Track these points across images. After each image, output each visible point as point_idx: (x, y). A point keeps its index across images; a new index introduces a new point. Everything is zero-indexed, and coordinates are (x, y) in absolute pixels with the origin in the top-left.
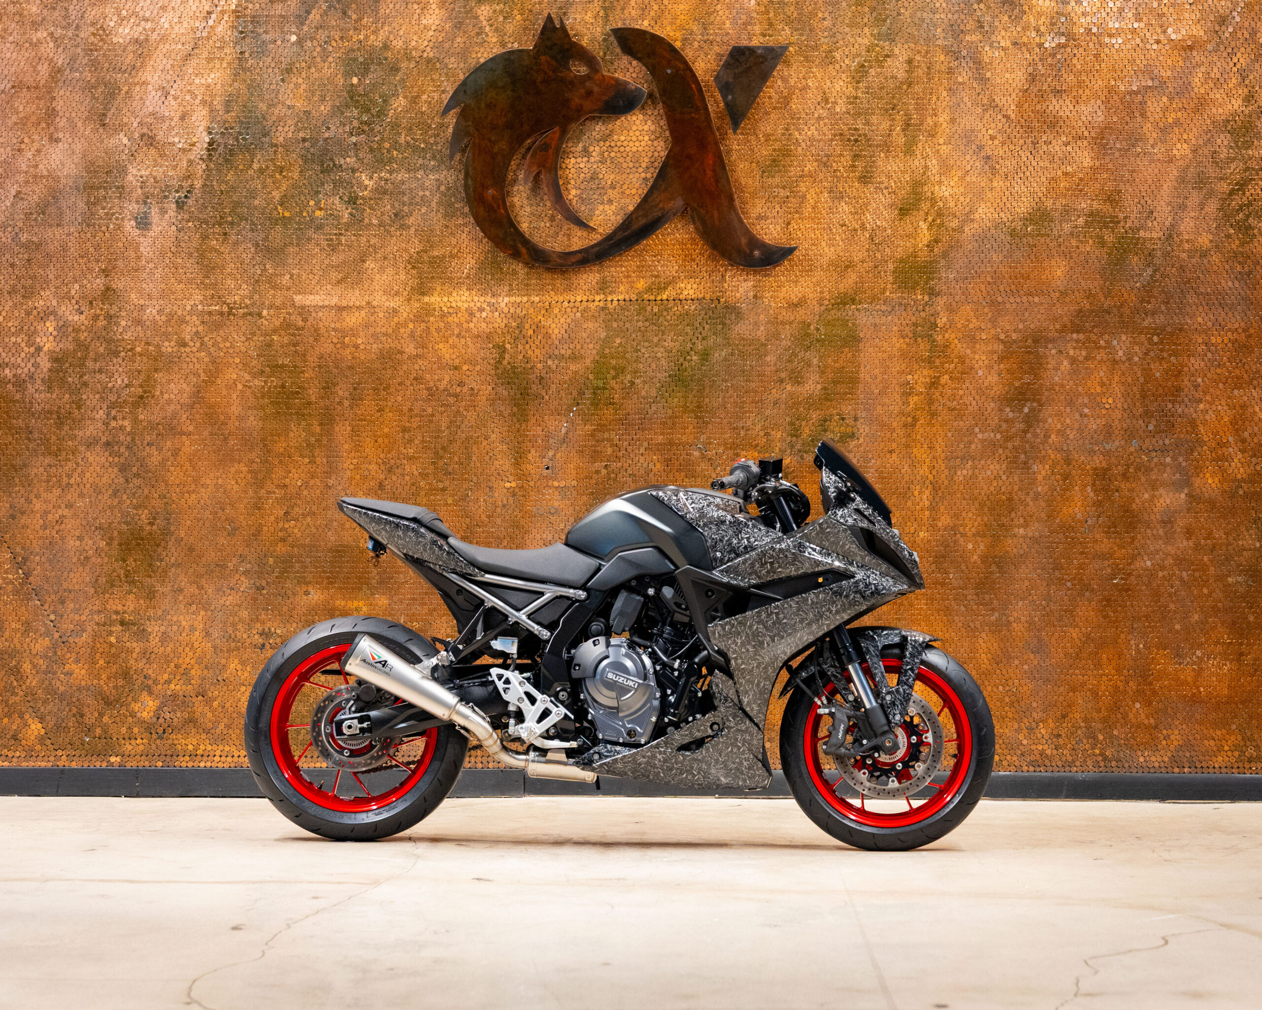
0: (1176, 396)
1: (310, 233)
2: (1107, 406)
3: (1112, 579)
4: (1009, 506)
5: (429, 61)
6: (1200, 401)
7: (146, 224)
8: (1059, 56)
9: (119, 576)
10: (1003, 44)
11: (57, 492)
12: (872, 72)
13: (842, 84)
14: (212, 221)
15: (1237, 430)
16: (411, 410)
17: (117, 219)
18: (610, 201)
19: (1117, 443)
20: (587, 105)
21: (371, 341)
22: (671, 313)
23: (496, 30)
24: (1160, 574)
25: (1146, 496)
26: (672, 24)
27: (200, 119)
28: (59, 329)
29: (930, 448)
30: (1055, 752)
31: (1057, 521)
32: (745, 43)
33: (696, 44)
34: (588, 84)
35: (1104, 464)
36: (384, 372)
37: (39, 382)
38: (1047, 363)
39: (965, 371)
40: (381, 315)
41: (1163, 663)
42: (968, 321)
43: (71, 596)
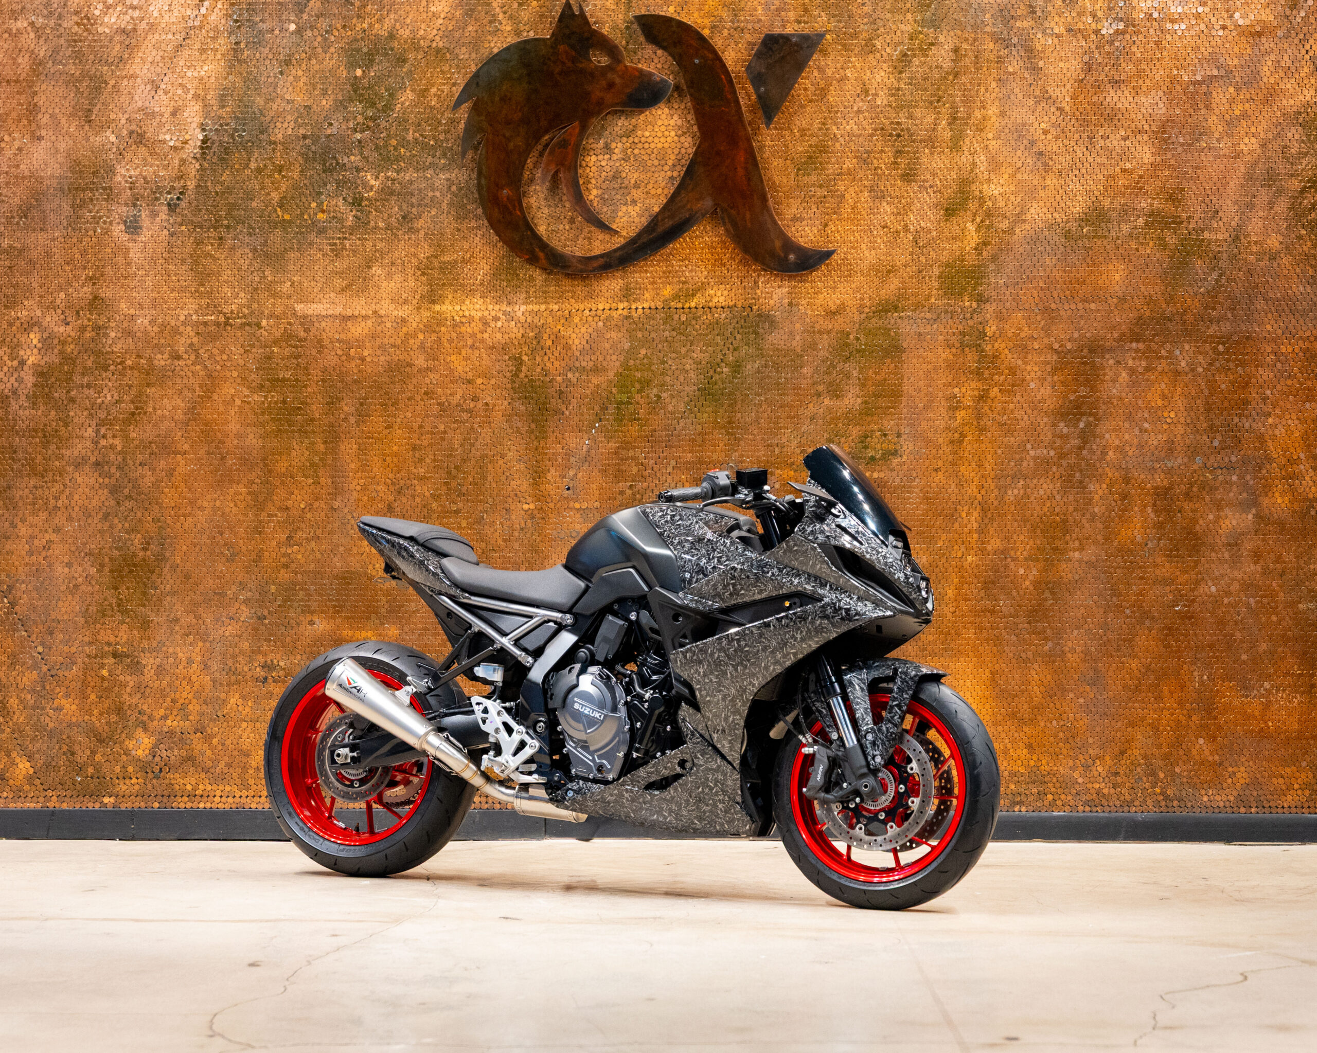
0: (1243, 410)
1: (312, 237)
2: (1169, 421)
3: (1174, 606)
4: (1064, 527)
5: (438, 51)
6: (1269, 415)
7: (136, 228)
8: (1117, 44)
9: (110, 605)
10: (1056, 31)
11: (43, 515)
12: (916, 61)
13: (883, 74)
14: (207, 224)
15: (1309, 446)
16: (421, 427)
17: (105, 222)
18: (634, 202)
19: (1179, 460)
20: (609, 98)
21: (379, 353)
22: (700, 322)
23: (510, 18)
24: (1226, 601)
25: (1211, 517)
26: (700, 10)
27: (193, 114)
28: (43, 340)
29: (979, 466)
30: (1112, 791)
31: (1116, 544)
32: (778, 31)
33: (726, 32)
34: (609, 75)
35: (1165, 483)
36: (392, 386)
37: (23, 398)
38: (1104, 375)
39: (1016, 383)
40: (389, 325)
41: (1230, 696)
42: (1019, 329)
43: (60, 626)
